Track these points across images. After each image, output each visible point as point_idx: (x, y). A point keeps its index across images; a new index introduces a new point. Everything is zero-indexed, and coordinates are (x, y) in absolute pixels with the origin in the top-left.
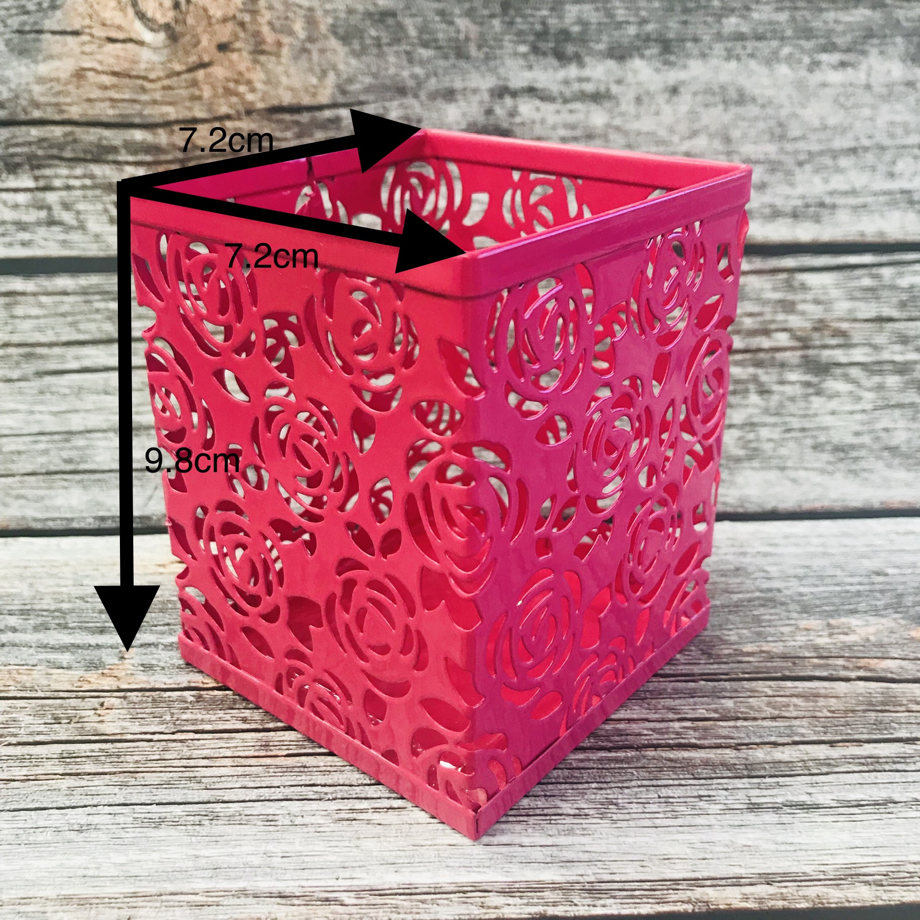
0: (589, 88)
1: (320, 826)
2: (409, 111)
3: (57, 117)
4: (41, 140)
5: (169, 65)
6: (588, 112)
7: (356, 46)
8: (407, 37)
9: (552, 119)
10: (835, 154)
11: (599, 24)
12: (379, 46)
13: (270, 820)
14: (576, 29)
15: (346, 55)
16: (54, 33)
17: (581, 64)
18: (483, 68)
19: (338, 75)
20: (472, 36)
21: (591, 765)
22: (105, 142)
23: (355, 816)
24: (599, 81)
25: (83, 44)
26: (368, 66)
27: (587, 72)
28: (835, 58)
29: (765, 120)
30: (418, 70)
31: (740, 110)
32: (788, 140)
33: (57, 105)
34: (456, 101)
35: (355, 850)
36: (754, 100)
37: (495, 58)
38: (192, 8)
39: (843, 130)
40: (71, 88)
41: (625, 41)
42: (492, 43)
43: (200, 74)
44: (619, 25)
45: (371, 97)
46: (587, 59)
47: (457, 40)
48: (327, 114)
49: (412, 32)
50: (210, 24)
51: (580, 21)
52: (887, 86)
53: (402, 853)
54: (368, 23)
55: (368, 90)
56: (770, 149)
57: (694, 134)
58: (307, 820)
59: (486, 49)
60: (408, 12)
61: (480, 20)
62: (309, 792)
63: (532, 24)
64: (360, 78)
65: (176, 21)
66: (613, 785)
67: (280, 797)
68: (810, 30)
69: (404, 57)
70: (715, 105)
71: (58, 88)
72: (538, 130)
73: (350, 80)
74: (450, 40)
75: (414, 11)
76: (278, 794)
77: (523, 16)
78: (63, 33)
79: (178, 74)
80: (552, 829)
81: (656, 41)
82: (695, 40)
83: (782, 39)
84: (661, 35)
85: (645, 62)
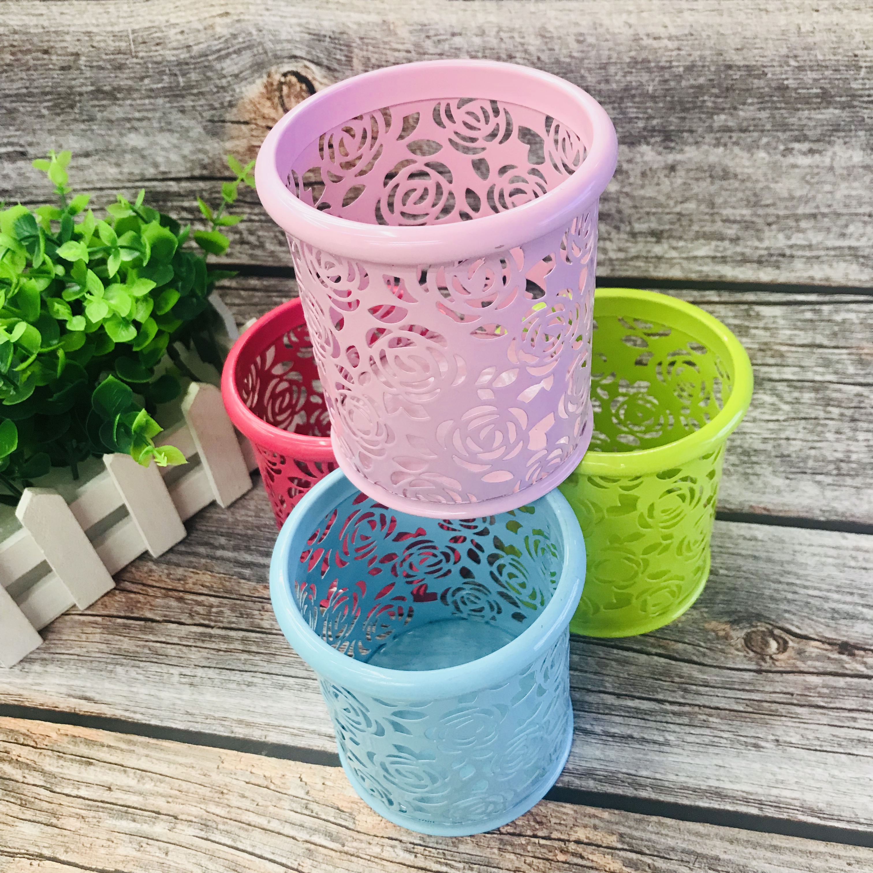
10: (797, 219)
16: (233, 122)
25: (252, 130)
28: (805, 146)
29: (743, 191)
31: (725, 183)
32: (761, 206)
36: (736, 176)
39: (806, 200)
41: (635, 132)
44: (631, 120)
52: (847, 168)
56: (746, 212)
57: (686, 200)
68: (787, 125)
70: (704, 179)
78: (239, 122)
81: (659, 131)
82: (691, 131)
83: (762, 131)
84: (664, 127)
85: (650, 147)
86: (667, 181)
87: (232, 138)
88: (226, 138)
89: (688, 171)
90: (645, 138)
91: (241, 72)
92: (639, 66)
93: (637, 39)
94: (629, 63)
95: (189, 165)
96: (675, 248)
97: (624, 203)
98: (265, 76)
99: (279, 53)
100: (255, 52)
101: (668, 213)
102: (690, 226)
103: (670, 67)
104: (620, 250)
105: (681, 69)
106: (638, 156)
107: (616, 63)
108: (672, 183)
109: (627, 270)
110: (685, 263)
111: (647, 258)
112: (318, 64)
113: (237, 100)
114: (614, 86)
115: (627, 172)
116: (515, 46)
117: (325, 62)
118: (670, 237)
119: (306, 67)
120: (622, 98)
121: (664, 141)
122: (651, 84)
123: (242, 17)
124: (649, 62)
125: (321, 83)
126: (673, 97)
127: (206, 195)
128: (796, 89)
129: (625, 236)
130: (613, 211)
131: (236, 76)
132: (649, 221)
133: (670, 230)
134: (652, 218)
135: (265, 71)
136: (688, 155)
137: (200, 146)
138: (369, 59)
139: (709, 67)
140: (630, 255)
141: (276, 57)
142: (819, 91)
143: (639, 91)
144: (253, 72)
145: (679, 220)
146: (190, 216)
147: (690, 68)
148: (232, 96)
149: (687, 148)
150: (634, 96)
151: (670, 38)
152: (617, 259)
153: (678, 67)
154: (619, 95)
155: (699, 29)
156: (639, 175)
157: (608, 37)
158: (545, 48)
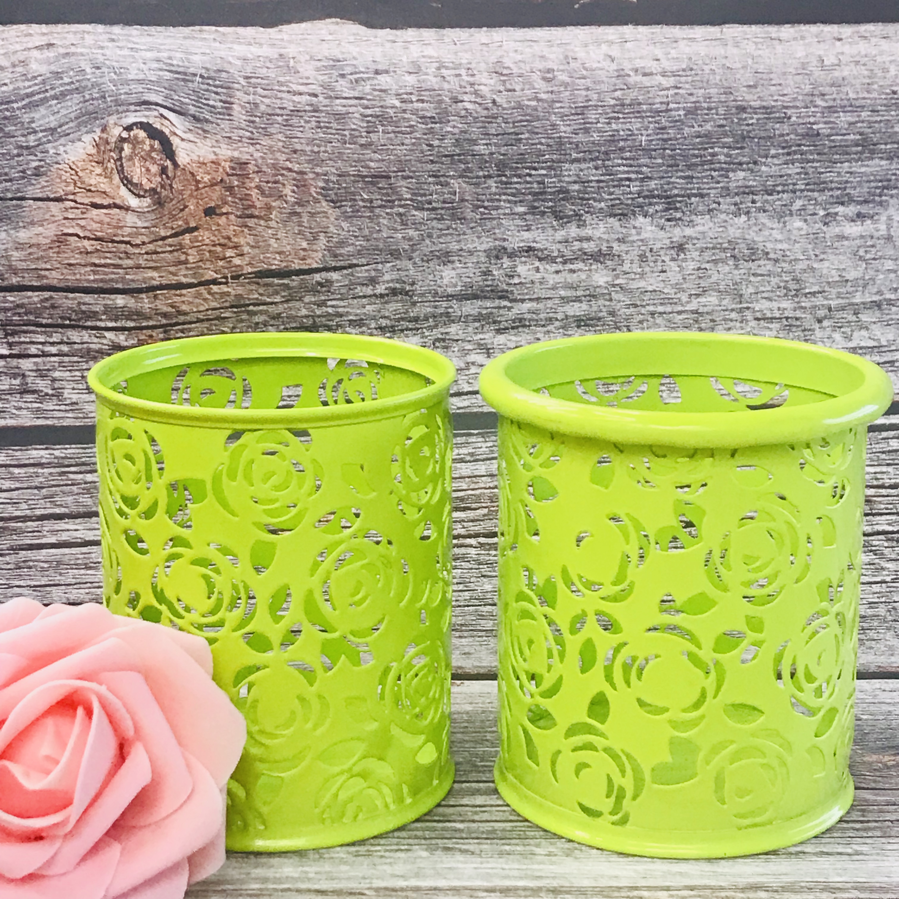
0: (590, 247)
2: (403, 274)
3: (35, 284)
5: (155, 230)
6: (590, 270)
7: (348, 209)
8: (400, 199)
9: (552, 279)
10: (856, 309)
12: (371, 209)
14: (575, 187)
15: (337, 218)
16: (35, 199)
17: (582, 224)
18: (479, 229)
19: (329, 239)
20: (468, 197)
22: (83, 308)
24: (601, 240)
26: (360, 228)
27: (588, 232)
28: (852, 210)
29: (779, 275)
30: (412, 232)
31: (753, 266)
33: (36, 269)
34: (451, 262)
36: (767, 253)
38: (179, 172)
39: (865, 283)
40: (52, 253)
42: (486, 204)
43: (187, 238)
45: (364, 261)
46: (588, 218)
49: (406, 194)
50: (198, 189)
51: (579, 180)
54: (361, 185)
55: (359, 253)
56: (786, 304)
59: (482, 210)
60: (399, 174)
61: (473, 181)
63: (530, 183)
64: (352, 240)
65: (163, 187)
68: (824, 182)
69: (398, 219)
70: (724, 261)
71: (38, 253)
73: (342, 244)
74: (444, 201)
77: (519, 176)
78: (46, 199)
79: (164, 239)
81: (660, 197)
82: (702, 196)
83: (794, 192)
84: (665, 191)
86: (675, 266)
87: (32, 223)
88: (21, 223)
89: (703, 250)
90: (641, 206)
91: (60, 126)
92: (627, 110)
93: (621, 75)
94: (615, 105)
98: (98, 130)
99: (123, 98)
100: (87, 96)
103: (667, 111)
105: (682, 113)
106: (634, 231)
107: (596, 106)
108: (681, 268)
112: (181, 113)
113: (49, 165)
114: (596, 136)
115: (619, 256)
116: (461, 87)
117: (192, 110)
119: (162, 117)
120: (606, 153)
121: (666, 210)
122: (645, 132)
123: (73, 49)
124: (640, 104)
125: (183, 140)
128: (829, 136)
130: (604, 313)
131: (52, 131)
135: (98, 123)
136: (700, 228)
138: (256, 105)
139: (716, 108)
141: (118, 103)
142: (858, 137)
143: (630, 143)
144: (79, 125)
147: (692, 112)
148: (40, 160)
150: (622, 149)
151: (664, 74)
154: (603, 149)
155: (700, 62)
156: (636, 259)
157: (584, 72)
158: (502, 88)
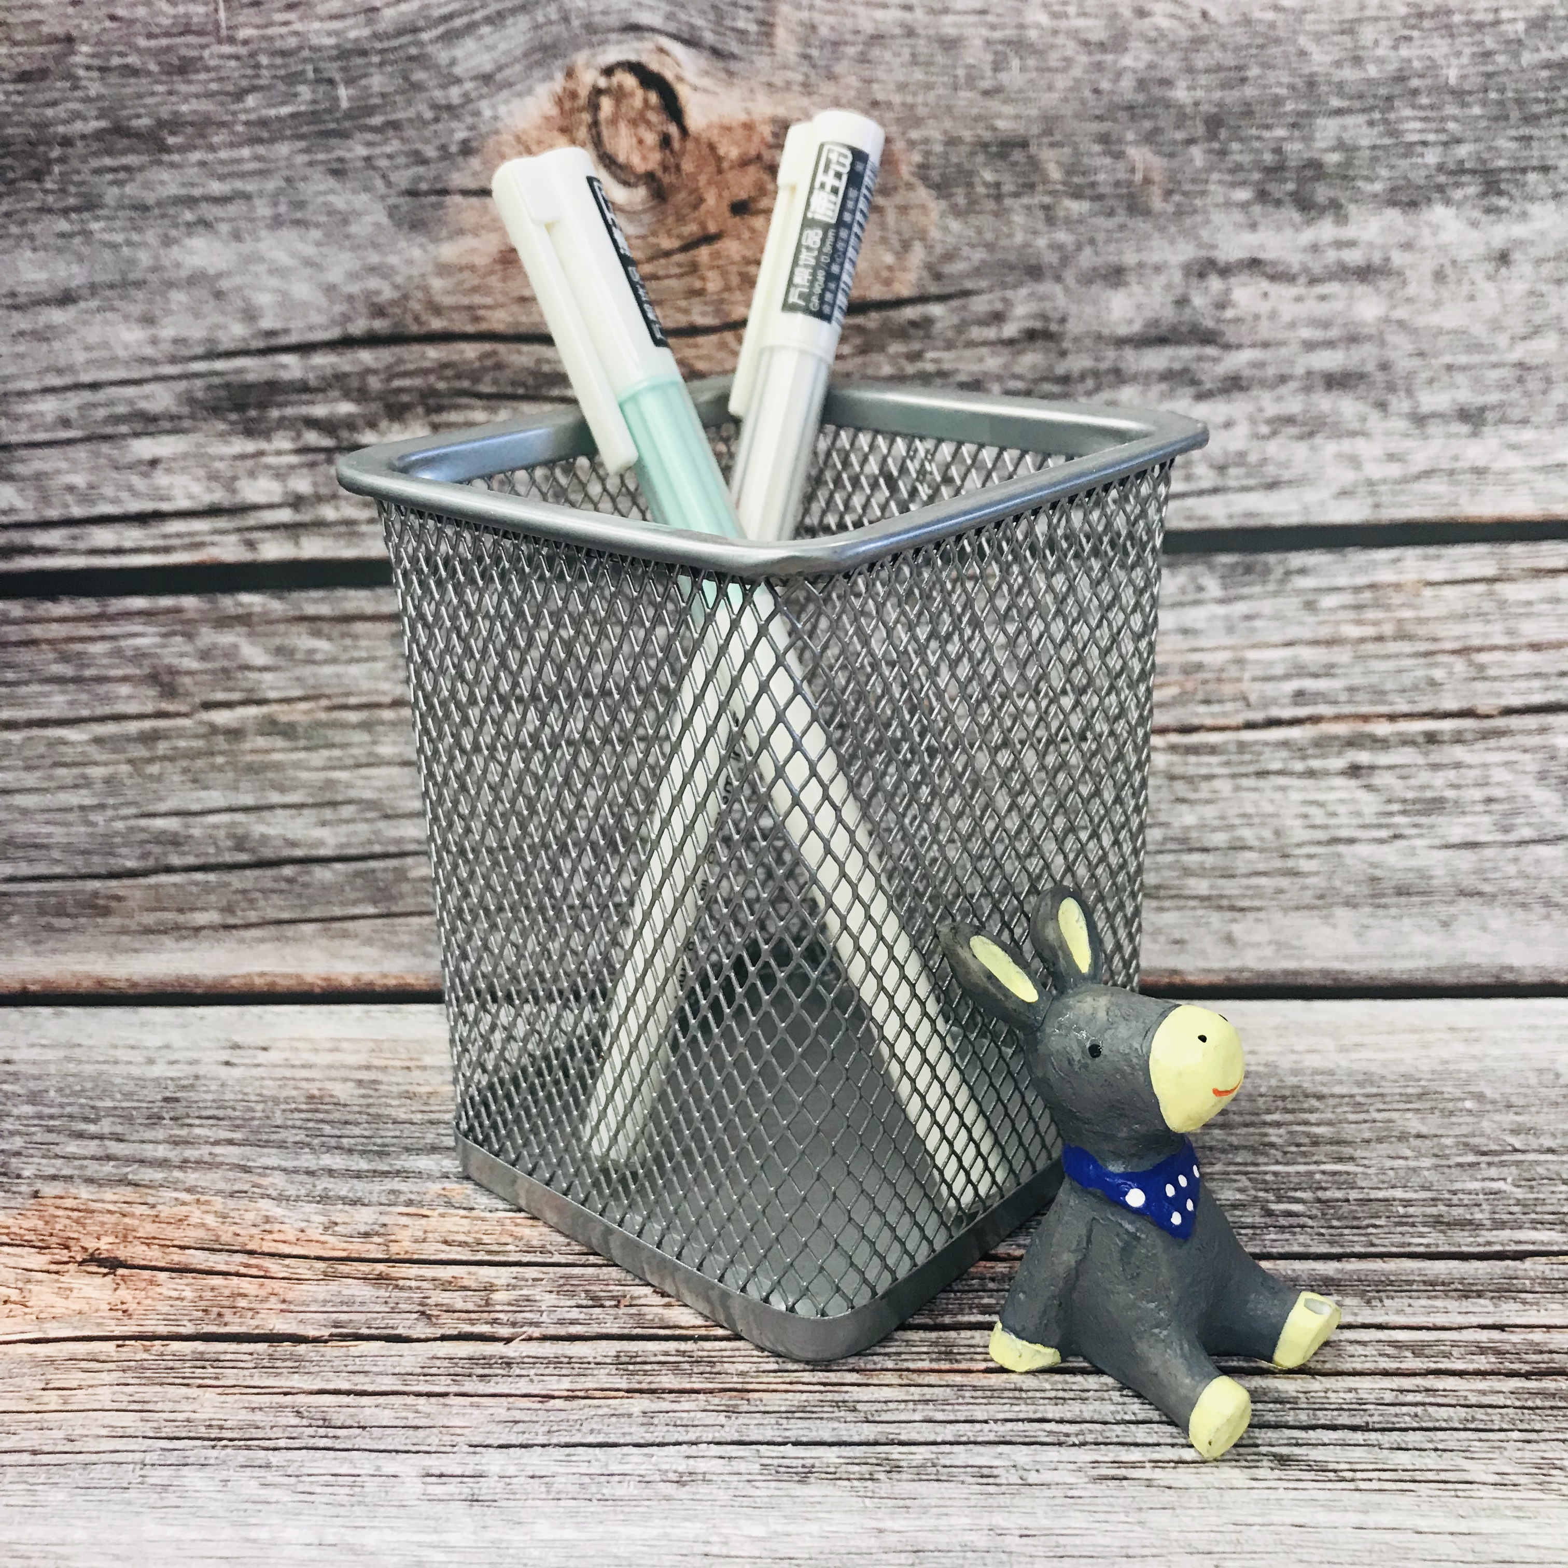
0: (1354, 257)
1: (1071, 1486)
2: (1047, 305)
3: (470, 329)
4: (444, 366)
5: (652, 240)
6: (1351, 297)
7: (961, 200)
8: (1046, 180)
9: (1289, 311)
11: (1374, 147)
12: (999, 198)
13: (985, 1475)
14: (1334, 158)
15: (943, 215)
16: (466, 193)
17: (1341, 218)
18: (1173, 229)
19: (929, 248)
20: (1157, 177)
21: (1500, 1400)
22: (546, 368)
23: (1122, 1472)
24: (1370, 245)
26: (980, 232)
27: (1348, 232)
30: (1063, 236)
33: (470, 308)
34: (1126, 284)
35: (1137, 1528)
37: (1195, 212)
38: (690, 145)
40: (494, 281)
41: (1418, 177)
42: (1187, 187)
43: (703, 253)
44: (1409, 149)
45: (983, 284)
46: (1352, 209)
47: (1130, 183)
48: (910, 313)
49: (1055, 174)
50: (720, 171)
51: (1341, 146)
53: (1219, 1536)
54: (980, 158)
55: (977, 272)
57: (1536, 331)
58: (1046, 1476)
59: (1177, 198)
60: (1045, 140)
61: (1167, 149)
62: (1038, 1431)
63: (1258, 152)
64: (966, 251)
65: (665, 168)
66: (1546, 1435)
67: (992, 1437)
69: (1041, 214)
71: (473, 280)
72: (1265, 331)
73: (949, 257)
74: (1117, 184)
75: (1058, 137)
76: (988, 1432)
77: (1241, 140)
78: (481, 193)
79: (667, 254)
80: (1462, 1506)
81: (1474, 172)
82: (1545, 169)
84: (1484, 162)
85: (1451, 212)
86: (1489, 289)
87: (461, 232)
88: (444, 233)
89: (1539, 262)
90: (1440, 188)
91: (501, 69)
92: (1427, 23)
94: (1408, 16)
95: (339, 308)
96: (1514, 447)
97: (1396, 347)
98: (559, 76)
99: (598, 19)
100: (541, 19)
101: (1495, 366)
102: (1545, 392)
103: (1497, 23)
104: (1392, 457)
105: (1521, 26)
106: (1426, 231)
107: (1376, 19)
108: (1501, 291)
109: (1406, 505)
110: (1540, 481)
111: (1451, 473)
112: (691, 41)
113: (484, 137)
114: (1372, 71)
115: (1399, 273)
117: (709, 37)
118: (1503, 420)
119: (661, 50)
120: (1389, 99)
121: (1484, 194)
122: (1454, 61)
125: (695, 89)
126: (1502, 90)
127: (374, 383)
129: (1401, 425)
130: (1370, 367)
131: (487, 78)
132: (1453, 386)
133: (1501, 405)
134: (1460, 378)
135: (559, 62)
136: (1537, 225)
137: (374, 258)
138: (813, 28)
140: (1415, 469)
141: (590, 28)
143: (1429, 81)
144: (529, 68)
145: (1520, 380)
146: (328, 442)
147: (1539, 24)
148: (472, 128)
149: (1535, 209)
150: (1415, 92)
152: (1384, 481)
153: (1514, 20)
154: (1383, 91)
156: (1429, 277)
